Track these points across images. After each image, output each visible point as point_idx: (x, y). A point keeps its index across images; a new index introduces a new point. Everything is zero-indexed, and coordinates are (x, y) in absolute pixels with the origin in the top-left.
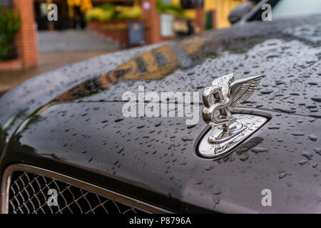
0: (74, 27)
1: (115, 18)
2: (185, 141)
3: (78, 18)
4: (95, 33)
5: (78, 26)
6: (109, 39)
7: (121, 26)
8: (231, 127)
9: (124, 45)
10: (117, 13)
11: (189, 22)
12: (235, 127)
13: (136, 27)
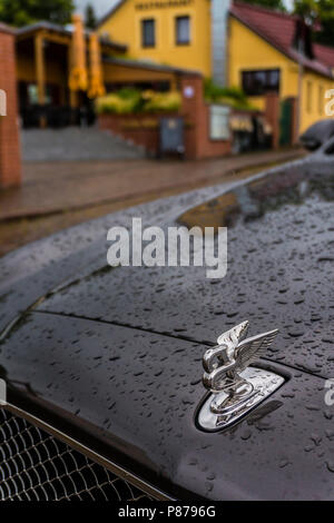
0: (78, 123)
1: (140, 110)
2: (185, 403)
3: (83, 110)
4: (109, 133)
5: (83, 121)
6: (130, 142)
7: (149, 123)
8: (238, 390)
9: (153, 153)
10: (143, 102)
11: (255, 117)
12: (245, 390)
13: (172, 124)
